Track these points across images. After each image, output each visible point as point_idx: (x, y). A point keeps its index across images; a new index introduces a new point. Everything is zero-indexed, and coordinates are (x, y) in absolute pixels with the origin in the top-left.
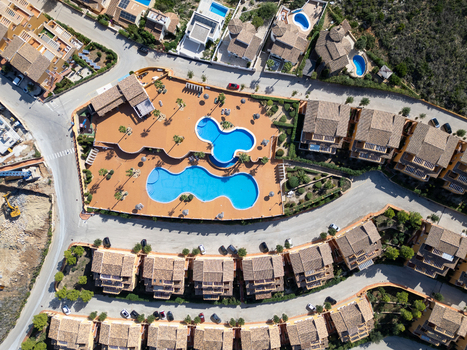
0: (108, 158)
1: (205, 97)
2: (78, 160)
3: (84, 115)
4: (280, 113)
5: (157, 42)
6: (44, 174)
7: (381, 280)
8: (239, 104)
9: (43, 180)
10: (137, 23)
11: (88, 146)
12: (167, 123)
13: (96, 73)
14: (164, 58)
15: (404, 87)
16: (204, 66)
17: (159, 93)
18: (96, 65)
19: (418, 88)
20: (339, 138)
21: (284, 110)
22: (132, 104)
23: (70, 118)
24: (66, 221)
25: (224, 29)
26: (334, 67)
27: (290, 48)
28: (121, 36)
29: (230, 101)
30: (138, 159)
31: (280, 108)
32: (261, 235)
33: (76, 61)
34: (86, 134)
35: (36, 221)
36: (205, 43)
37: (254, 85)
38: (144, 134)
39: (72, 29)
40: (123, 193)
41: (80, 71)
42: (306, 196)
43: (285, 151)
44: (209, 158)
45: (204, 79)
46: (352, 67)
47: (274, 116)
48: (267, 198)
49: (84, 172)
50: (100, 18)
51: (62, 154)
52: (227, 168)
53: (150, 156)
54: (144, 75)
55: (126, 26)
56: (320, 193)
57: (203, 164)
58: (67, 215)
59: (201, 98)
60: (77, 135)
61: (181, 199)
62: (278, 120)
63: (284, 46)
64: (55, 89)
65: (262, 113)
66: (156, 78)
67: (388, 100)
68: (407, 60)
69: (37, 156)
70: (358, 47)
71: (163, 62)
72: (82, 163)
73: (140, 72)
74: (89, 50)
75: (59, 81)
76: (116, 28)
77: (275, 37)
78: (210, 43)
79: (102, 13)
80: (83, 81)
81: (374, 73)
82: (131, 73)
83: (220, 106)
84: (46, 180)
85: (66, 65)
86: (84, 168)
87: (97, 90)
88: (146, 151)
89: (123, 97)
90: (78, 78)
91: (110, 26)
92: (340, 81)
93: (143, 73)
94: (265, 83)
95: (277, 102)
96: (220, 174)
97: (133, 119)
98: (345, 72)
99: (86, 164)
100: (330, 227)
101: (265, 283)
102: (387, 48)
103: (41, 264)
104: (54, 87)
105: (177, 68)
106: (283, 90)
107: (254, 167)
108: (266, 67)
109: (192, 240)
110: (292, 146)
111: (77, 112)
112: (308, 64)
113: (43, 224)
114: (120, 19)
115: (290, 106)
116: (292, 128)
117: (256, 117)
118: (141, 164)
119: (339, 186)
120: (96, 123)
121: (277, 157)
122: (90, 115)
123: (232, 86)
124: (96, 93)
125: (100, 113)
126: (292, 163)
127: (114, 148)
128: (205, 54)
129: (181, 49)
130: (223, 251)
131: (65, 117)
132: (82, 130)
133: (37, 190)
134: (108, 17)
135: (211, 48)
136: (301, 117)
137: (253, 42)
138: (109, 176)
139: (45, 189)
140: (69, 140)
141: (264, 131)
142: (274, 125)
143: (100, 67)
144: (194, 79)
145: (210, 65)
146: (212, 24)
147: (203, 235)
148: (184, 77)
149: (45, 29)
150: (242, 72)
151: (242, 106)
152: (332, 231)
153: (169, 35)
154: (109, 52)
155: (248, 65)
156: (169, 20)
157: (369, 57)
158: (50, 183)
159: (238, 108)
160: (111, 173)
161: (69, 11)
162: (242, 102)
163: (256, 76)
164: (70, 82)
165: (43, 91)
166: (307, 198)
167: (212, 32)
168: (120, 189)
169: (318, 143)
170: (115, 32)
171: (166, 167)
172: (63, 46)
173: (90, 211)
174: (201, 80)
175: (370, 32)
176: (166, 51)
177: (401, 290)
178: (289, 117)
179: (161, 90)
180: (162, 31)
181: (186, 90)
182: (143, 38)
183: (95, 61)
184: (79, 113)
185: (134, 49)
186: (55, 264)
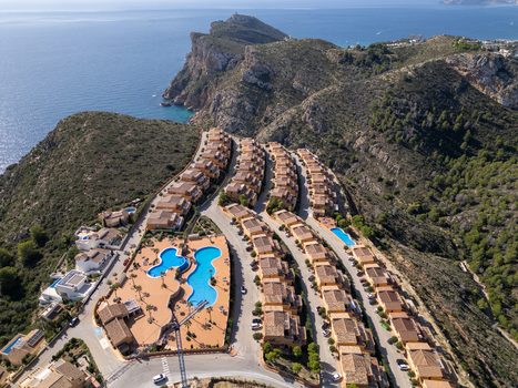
4: (152, 239)
7: (264, 214)
16: (104, 280)
19: (148, 194)
24: (239, 370)
27: (108, 232)
28: (52, 344)
29: (137, 260)
31: (148, 239)
37: (127, 253)
38: (155, 309)
45: (116, 275)
47: (154, 241)
48: (213, 243)
50: (24, 362)
51: (166, 369)
53: (177, 306)
57: (185, 276)
61: (214, 285)
62: (157, 239)
66: (105, 305)
76: (41, 350)
87: (104, 348)
88: (171, 306)
96: (194, 267)
97: (139, 319)
102: (122, 202)
107: (189, 249)
124: (107, 349)
130: (255, 269)
138: (191, 336)
142: (160, 241)
145: (104, 277)
146: (72, 274)
150: (116, 260)
163: (121, 253)
169: (176, 220)
170: (45, 349)
171: (186, 298)
178: (156, 234)
180: (62, 306)
181: (121, 286)
185: (70, 330)
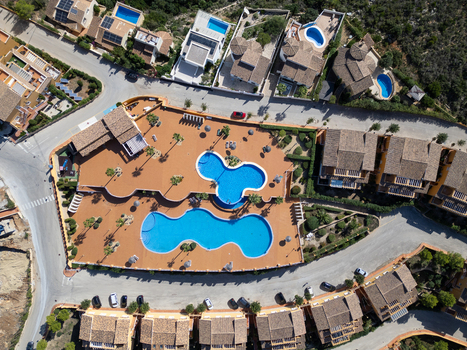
0: (95, 201)
1: (207, 129)
2: (58, 209)
3: (64, 154)
4: (294, 144)
5: (147, 67)
6: (20, 227)
7: (415, 327)
8: (246, 135)
9: (18, 234)
10: (124, 44)
11: (70, 191)
12: (162, 159)
13: (77, 105)
14: (157, 84)
15: (437, 110)
16: (204, 92)
17: (152, 126)
18: (77, 96)
19: (454, 109)
20: (364, 172)
21: (298, 140)
22: (121, 141)
23: (48, 161)
24: (47, 279)
25: (225, 48)
26: (356, 90)
27: (304, 68)
28: (105, 60)
29: (235, 132)
30: (130, 203)
31: (294, 137)
32: (276, 284)
33: (53, 93)
34: (68, 177)
35: (12, 283)
36: (203, 66)
37: (262, 111)
38: (137, 173)
39: (47, 55)
40: (114, 244)
41: (58, 103)
42: (328, 239)
43: (302, 187)
44: (213, 198)
45: (204, 108)
46: (377, 89)
47: (288, 147)
48: (282, 243)
49: (66, 221)
50: (80, 40)
51: (40, 202)
52: (235, 208)
53: (144, 199)
54: (134, 105)
55: (111, 48)
56: (344, 234)
57: (206, 205)
58: (49, 272)
59: (202, 129)
60: (57, 179)
61: (182, 248)
62: (291, 152)
63: (296, 66)
64: (29, 127)
65: (273, 144)
66: (148, 109)
67: (419, 124)
68: (440, 78)
69: (11, 206)
70: (382, 64)
71: (156, 89)
72: (64, 211)
73: (130, 102)
74: (68, 78)
75: (32, 118)
76: (99, 52)
77: (286, 57)
78: (209, 65)
79: (83, 34)
80: (62, 115)
81: (402, 94)
82: (119, 104)
83: (224, 138)
84: (22, 234)
85: (41, 97)
86: (67, 217)
87: (79, 126)
88: (139, 194)
89: (110, 134)
90: (56, 113)
91: (91, 49)
92: (364, 106)
93: (132, 103)
94: (275, 109)
95: (290, 131)
96: (226, 216)
97: (122, 157)
98: (368, 94)
99: (69, 212)
100: (357, 272)
101: (285, 342)
102: (417, 65)
103: (21, 330)
104: (27, 125)
105: (172, 96)
106: (297, 117)
107: (266, 206)
108: (277, 91)
109: (196, 293)
110: (310, 181)
111: (56, 153)
112: (326, 86)
113: (21, 285)
114: (103, 41)
115: (305, 136)
116: (309, 162)
117: (266, 150)
118: (133, 209)
119: (365, 224)
120: (80, 163)
121: (292, 195)
122: (71, 156)
123: (237, 115)
124: (78, 129)
125: (84, 153)
126: (310, 200)
127: (101, 191)
128: (204, 79)
129: (176, 73)
130: (233, 305)
131: (41, 159)
132: (62, 173)
133: (11, 246)
134: (90, 39)
135: (211, 71)
136: (320, 148)
137: (260, 64)
138: (96, 224)
139: (21, 244)
140: (49, 185)
141: (277, 166)
142: (287, 159)
143: (82, 99)
144: (193, 109)
145: (211, 91)
146: (211, 44)
147: (209, 285)
148: (180, 106)
149: (14, 56)
150: (248, 98)
151: (249, 138)
152: (359, 277)
153: (161, 58)
154: (92, 80)
155: (255, 90)
156: (160, 41)
157: (397, 76)
158: (26, 237)
159: (245, 139)
160: (99, 221)
161: (44, 33)
162: (250, 133)
163: (264, 102)
164: (47, 118)
165: (14, 130)
166: (328, 240)
167: (211, 53)
168: (110, 239)
169: (341, 179)
170: (99, 56)
171: (162, 210)
172: (36, 76)
173: (75, 266)
174: (201, 110)
175: (395, 47)
176: (159, 76)
177: (438, 339)
178: (305, 148)
179: (154, 122)
180: (153, 53)
181: (183, 121)
182: (131, 62)
183: (76, 91)
184: (59, 153)
185: (121, 75)
186: (37, 328)
